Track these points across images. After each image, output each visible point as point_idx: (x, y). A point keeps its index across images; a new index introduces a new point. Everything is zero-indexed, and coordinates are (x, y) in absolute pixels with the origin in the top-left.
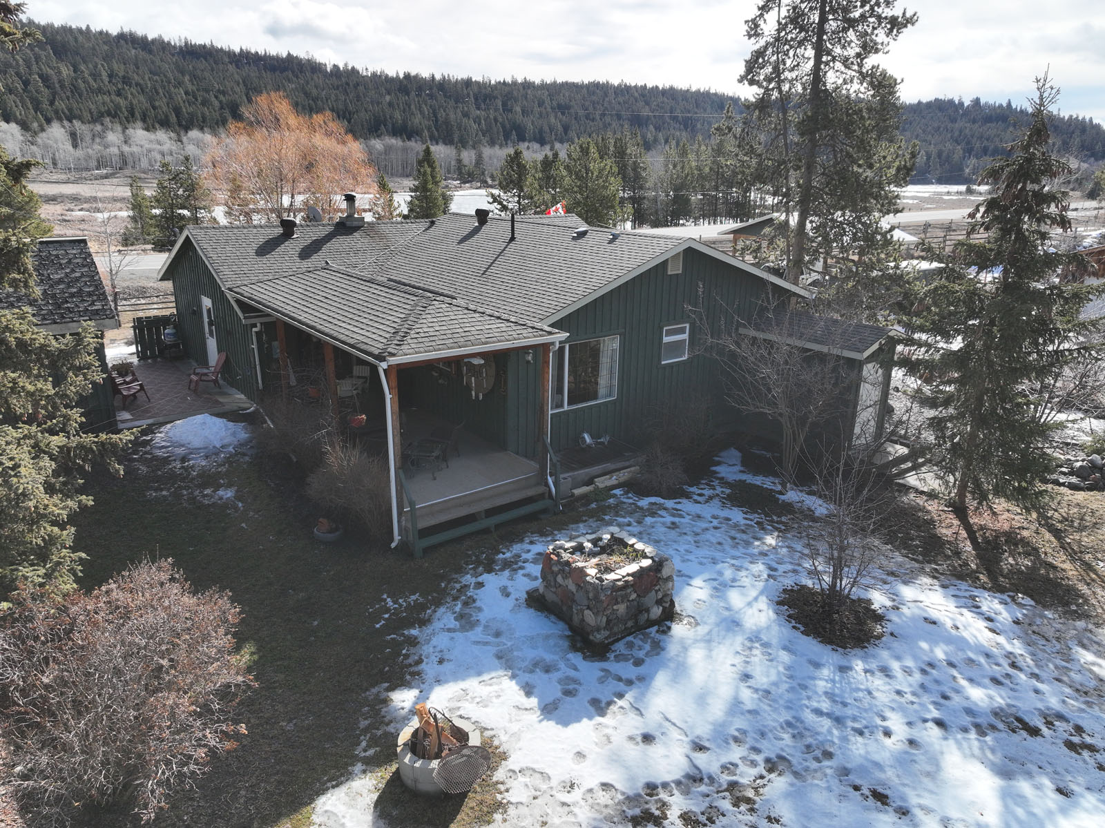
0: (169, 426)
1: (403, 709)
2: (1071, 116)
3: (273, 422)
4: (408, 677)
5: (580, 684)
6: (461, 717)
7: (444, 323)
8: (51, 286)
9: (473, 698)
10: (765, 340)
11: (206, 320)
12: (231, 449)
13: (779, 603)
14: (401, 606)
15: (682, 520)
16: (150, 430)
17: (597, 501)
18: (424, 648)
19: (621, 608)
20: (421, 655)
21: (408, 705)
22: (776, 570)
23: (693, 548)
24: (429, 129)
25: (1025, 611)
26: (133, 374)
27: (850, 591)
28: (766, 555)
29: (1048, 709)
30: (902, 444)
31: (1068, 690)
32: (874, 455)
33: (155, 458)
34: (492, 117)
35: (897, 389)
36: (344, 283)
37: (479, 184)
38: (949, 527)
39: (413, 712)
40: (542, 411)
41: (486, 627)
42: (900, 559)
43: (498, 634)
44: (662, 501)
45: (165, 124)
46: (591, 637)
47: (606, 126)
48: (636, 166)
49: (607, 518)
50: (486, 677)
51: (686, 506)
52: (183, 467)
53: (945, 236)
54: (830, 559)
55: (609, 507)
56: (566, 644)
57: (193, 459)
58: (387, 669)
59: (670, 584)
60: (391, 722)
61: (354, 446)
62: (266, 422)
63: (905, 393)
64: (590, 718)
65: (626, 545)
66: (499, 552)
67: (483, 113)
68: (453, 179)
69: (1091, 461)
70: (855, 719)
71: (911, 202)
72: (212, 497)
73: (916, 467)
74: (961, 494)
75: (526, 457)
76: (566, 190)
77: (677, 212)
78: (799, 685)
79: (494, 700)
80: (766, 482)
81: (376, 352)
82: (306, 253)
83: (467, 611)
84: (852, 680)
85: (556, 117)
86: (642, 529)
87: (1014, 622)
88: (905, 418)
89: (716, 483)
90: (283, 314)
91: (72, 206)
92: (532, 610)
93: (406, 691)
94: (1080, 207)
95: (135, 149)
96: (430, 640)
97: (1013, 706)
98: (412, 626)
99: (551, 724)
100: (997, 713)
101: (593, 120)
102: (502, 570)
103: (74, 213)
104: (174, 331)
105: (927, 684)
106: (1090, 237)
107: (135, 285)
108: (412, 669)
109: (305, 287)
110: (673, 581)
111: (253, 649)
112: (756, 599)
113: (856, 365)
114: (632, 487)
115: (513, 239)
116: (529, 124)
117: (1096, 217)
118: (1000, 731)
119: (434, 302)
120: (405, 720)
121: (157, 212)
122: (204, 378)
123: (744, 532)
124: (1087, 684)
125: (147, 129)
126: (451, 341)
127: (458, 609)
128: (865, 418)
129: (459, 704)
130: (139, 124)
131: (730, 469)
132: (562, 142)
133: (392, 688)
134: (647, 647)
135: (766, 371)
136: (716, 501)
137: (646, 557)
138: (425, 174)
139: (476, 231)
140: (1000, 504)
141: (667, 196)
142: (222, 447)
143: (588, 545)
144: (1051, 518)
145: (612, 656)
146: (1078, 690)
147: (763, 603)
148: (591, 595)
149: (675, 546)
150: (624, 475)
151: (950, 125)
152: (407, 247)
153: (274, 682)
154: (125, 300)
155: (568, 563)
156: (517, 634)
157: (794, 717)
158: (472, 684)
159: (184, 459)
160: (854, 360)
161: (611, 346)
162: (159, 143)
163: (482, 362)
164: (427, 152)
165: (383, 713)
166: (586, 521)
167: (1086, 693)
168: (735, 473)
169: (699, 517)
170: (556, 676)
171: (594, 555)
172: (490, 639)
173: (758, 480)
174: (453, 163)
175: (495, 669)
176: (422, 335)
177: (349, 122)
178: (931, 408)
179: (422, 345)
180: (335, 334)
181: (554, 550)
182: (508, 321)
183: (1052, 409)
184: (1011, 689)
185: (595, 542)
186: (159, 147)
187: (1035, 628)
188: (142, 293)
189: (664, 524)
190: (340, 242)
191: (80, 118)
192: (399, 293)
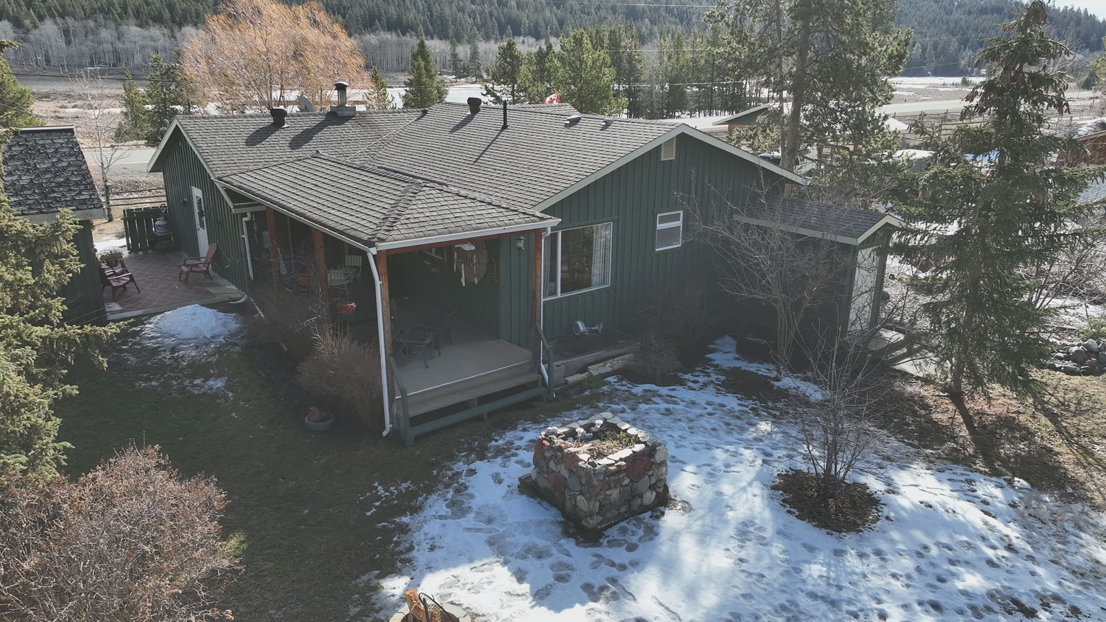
0: (159, 317)
1: (393, 596)
2: (1066, 7)
3: (263, 312)
4: (399, 564)
5: (572, 569)
6: (452, 603)
7: (434, 209)
8: (38, 176)
9: (464, 585)
10: (758, 226)
11: (196, 210)
12: (221, 339)
13: (774, 488)
14: (392, 493)
15: (677, 406)
16: (139, 320)
17: (590, 388)
18: (415, 535)
19: (614, 493)
20: (412, 542)
21: (399, 592)
22: (770, 455)
23: (687, 434)
24: (424, 23)
25: (1021, 495)
26: (123, 266)
27: (845, 475)
28: (761, 440)
29: (1045, 590)
30: (897, 330)
31: (1066, 573)
32: (869, 340)
33: (144, 348)
34: (486, 11)
35: (892, 277)
36: (334, 171)
37: (474, 79)
38: (944, 412)
39: (405, 598)
40: (534, 297)
41: (478, 513)
42: (896, 444)
43: (490, 521)
44: (656, 388)
45: (158, 20)
46: (584, 523)
47: (601, 20)
48: (630, 58)
49: (601, 405)
50: (477, 564)
51: (681, 392)
52: (173, 358)
53: (940, 126)
54: (825, 444)
55: (603, 394)
56: (558, 530)
57: (183, 349)
58: (378, 556)
59: (664, 469)
60: (381, 609)
61: (345, 334)
62: (257, 312)
63: (900, 280)
64: (583, 604)
65: (618, 430)
66: (492, 439)
67: (478, 7)
68: (448, 74)
69: (1087, 346)
70: (850, 602)
71: (907, 94)
72: (202, 387)
73: (910, 354)
74: (957, 380)
75: (519, 345)
76: (561, 82)
77: (674, 103)
78: (794, 569)
79: (485, 586)
80: (762, 369)
81: (366, 238)
82: (297, 143)
83: (459, 498)
84: (847, 563)
85: (551, 11)
86: (636, 416)
87: (1010, 505)
88: (901, 304)
89: (711, 370)
90: (272, 202)
91: (65, 103)
92: (524, 497)
93: (396, 578)
94: (1076, 96)
95: (128, 45)
96: (421, 527)
97: (1010, 588)
98: (403, 513)
99: (543, 610)
100: (991, 595)
101: (588, 14)
102: (495, 457)
103: (67, 110)
104: (164, 223)
105: (924, 567)
106: (1086, 125)
107: (127, 180)
108: (403, 557)
109: (294, 175)
110: (666, 466)
111: (242, 538)
112: (750, 484)
113: (852, 251)
114: (626, 374)
115: (505, 127)
116: (525, 19)
117: (1091, 106)
118: (996, 613)
119: (425, 188)
120: (396, 606)
121: (150, 107)
122: (194, 269)
123: (738, 418)
124: (1083, 566)
125: (141, 26)
126: (442, 226)
127: (449, 496)
128: (861, 303)
129: (450, 591)
130: (132, 20)
131: (725, 357)
132: (557, 36)
133: (383, 575)
134: (641, 532)
135: (761, 257)
136: (711, 388)
137: (639, 442)
138: (419, 67)
139: (468, 120)
140: (996, 389)
141: (662, 88)
142: (212, 337)
143: (580, 430)
144: (1047, 403)
145: (605, 542)
146: (1074, 572)
147: (757, 489)
148: (583, 480)
149: (669, 432)
150: (618, 363)
151: (945, 17)
152: (399, 137)
153: (264, 571)
154: (117, 194)
155: (560, 449)
156: (510, 521)
157: (788, 601)
158: (464, 571)
159: (173, 350)
160: (848, 246)
161: (604, 234)
162: (153, 39)
163: (473, 248)
164: (422, 45)
165: (373, 601)
166: (579, 408)
167: (1082, 575)
168: (729, 360)
169: (693, 403)
170: (548, 561)
171: (587, 440)
172: (483, 525)
173: (753, 367)
174: (448, 58)
175: (487, 557)
176: (412, 221)
177: (344, 17)
178: (927, 295)
179: (412, 231)
180: (325, 221)
181: (546, 435)
182: (499, 206)
183: (1047, 296)
184: (1007, 572)
185: (587, 428)
186: (152, 43)
187: (1031, 511)
188: (135, 187)
189: (658, 410)
190: (331, 132)
191: (73, 15)
192: (389, 180)
